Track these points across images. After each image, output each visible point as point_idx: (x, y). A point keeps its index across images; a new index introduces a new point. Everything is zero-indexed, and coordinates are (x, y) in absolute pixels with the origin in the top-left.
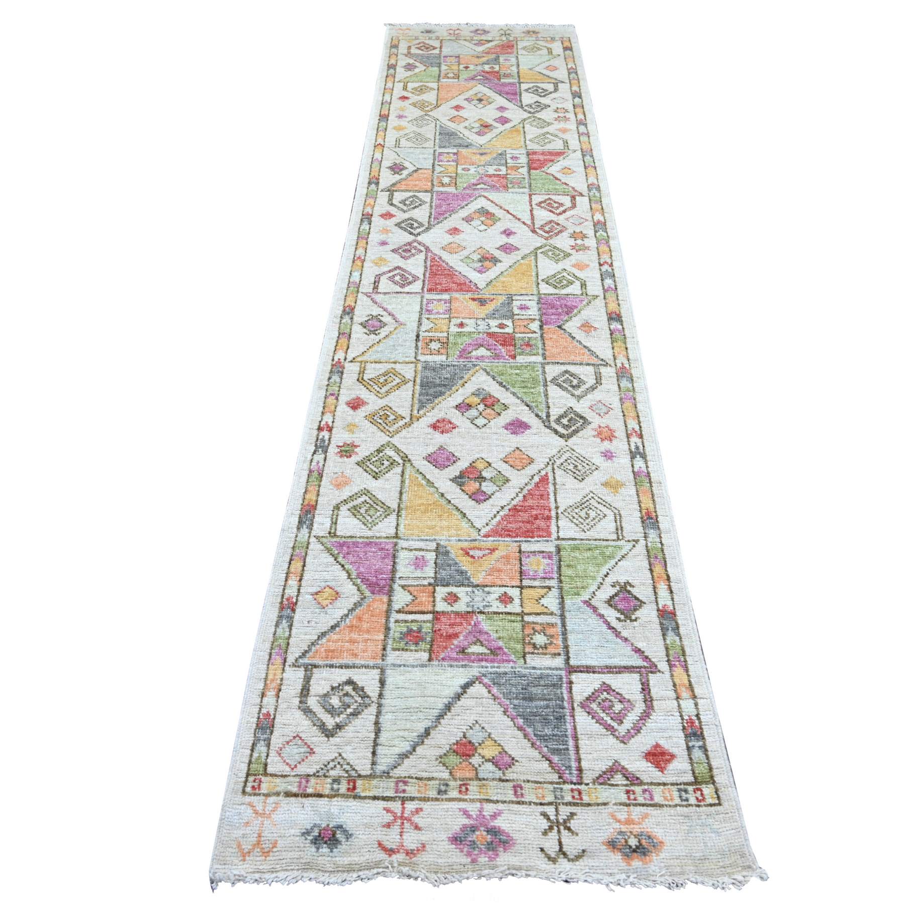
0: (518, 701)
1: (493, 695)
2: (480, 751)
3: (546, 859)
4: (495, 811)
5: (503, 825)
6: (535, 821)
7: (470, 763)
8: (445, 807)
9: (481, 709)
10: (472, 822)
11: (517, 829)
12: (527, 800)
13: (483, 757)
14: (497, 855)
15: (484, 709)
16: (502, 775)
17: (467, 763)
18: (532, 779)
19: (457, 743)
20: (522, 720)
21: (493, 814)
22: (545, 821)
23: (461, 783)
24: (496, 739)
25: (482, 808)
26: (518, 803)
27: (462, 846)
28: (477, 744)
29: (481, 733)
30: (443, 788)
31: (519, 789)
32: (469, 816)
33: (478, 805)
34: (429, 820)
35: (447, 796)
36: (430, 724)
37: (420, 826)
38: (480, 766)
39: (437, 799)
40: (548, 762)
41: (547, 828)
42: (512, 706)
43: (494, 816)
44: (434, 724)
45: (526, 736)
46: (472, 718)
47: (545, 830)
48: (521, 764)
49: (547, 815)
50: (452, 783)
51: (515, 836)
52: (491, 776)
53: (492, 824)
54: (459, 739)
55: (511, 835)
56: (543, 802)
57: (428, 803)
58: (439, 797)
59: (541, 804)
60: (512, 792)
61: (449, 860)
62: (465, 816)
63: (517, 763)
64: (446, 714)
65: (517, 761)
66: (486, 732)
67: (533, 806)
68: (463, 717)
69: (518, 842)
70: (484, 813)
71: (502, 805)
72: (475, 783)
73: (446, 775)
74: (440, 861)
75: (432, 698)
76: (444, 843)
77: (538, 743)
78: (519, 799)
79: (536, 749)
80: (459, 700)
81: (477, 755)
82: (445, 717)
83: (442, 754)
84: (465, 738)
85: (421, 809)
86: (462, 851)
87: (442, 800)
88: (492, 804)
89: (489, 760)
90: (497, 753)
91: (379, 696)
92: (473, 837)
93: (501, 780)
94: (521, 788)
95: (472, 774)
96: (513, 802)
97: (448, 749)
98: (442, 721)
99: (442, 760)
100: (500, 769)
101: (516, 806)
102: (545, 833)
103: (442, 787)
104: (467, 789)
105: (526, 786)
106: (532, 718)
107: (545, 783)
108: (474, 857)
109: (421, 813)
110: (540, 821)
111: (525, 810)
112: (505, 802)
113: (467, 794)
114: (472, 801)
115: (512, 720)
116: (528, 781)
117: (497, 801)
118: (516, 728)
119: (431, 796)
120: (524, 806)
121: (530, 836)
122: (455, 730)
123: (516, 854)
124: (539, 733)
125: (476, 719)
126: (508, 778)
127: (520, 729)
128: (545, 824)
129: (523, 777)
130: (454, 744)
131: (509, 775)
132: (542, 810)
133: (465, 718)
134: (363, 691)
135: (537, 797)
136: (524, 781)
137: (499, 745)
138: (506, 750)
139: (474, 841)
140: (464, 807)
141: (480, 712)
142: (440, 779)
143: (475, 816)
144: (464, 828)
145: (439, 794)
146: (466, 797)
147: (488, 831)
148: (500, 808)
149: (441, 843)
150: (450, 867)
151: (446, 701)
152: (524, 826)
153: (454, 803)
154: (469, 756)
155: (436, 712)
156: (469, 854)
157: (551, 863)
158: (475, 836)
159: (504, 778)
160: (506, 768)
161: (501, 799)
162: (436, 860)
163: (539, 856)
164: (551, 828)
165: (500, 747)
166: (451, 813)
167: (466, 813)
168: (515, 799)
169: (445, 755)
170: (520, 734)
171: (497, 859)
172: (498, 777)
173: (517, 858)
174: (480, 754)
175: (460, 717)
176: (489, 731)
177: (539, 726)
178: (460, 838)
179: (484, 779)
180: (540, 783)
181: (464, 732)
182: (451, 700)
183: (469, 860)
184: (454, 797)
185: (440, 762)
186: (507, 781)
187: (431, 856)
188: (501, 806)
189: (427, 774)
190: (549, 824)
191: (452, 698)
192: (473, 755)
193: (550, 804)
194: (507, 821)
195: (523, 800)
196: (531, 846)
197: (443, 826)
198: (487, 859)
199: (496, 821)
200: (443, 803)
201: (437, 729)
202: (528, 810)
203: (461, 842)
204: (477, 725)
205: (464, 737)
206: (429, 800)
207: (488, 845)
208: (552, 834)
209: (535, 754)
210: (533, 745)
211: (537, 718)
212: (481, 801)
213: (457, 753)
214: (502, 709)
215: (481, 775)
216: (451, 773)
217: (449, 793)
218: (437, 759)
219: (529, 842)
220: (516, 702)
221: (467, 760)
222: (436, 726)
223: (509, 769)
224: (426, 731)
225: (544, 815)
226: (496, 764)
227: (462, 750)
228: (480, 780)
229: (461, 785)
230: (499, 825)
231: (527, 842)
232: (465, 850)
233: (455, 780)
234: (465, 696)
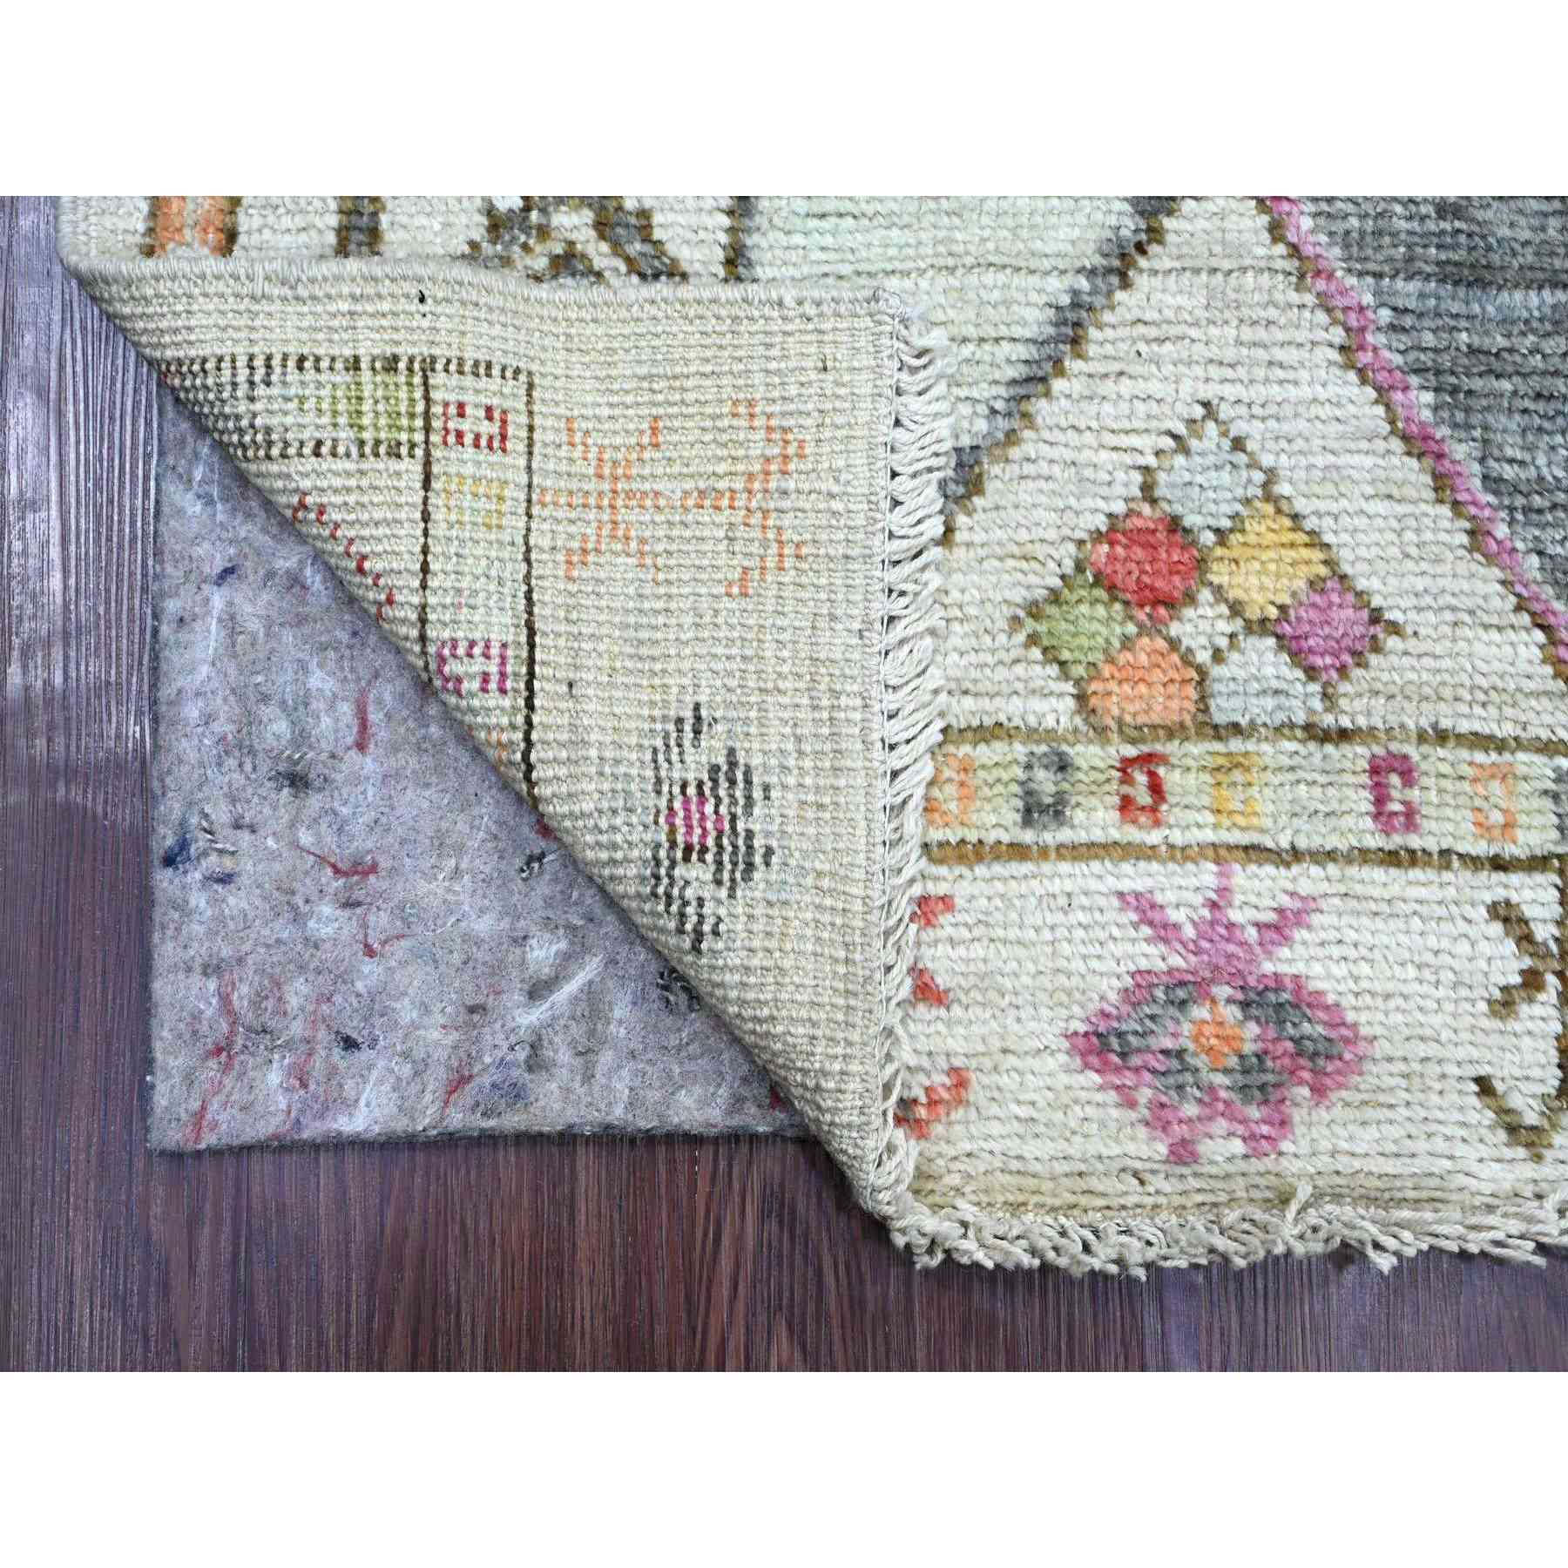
0: (1414, 286)
1: (1295, 251)
2: (1219, 574)
3: (1502, 1135)
4: (1286, 901)
5: (1317, 969)
6: (1463, 948)
7: (1174, 644)
8: (1056, 886)
9: (1231, 332)
10: (1176, 961)
11: (1377, 986)
12: (1432, 845)
13: (1236, 609)
14: (1284, 1123)
15: (1247, 334)
16: (1317, 704)
17: (1161, 644)
18: (1464, 726)
19: (1114, 531)
20: (1428, 397)
21: (1271, 917)
22: (1510, 946)
23: (1131, 751)
24: (1300, 505)
25: (1223, 891)
26: (1391, 858)
27: (1129, 1079)
28: (1208, 538)
29: (1225, 477)
30: (1046, 782)
31: (1395, 779)
32: (1165, 932)
33: (1207, 874)
34: (978, 951)
35: (1065, 835)
36: (982, 425)
37: (942, 981)
38: (1218, 656)
39: (1018, 851)
40: (1540, 636)
41: (1516, 979)
42: (1385, 315)
43: (1279, 928)
44: (1002, 424)
45: (1443, 484)
46: (1186, 388)
47: (1505, 989)
48: (1411, 644)
49: (1524, 921)
50: (1091, 756)
51: (1367, 1020)
52: (1262, 709)
53: (1268, 967)
54: (1119, 507)
55: (1350, 1017)
56: (1510, 850)
57: (980, 870)
58: (1028, 837)
59: (1499, 864)
60: (1363, 801)
61: (1076, 1147)
62: (1146, 931)
63: (1392, 642)
64: (1059, 370)
65: (1395, 629)
66: (1253, 465)
67: (1460, 877)
68: (1141, 387)
69: (1382, 1048)
70: (1235, 916)
71: (1315, 870)
72: (1196, 749)
73: (1057, 711)
74: (1031, 1149)
75: (990, 277)
76: (1051, 1063)
77: (1501, 531)
78: (1397, 840)
79: (1490, 559)
80: (1126, 284)
81: (1205, 595)
82: (1058, 385)
83: (1041, 593)
84: (1153, 502)
85: (946, 902)
86: (1132, 1104)
87: (1044, 852)
88: (1269, 869)
89: (1261, 627)
90: (1301, 584)
91: (729, 263)
92: (1181, 1032)
93: (1315, 733)
94: (1408, 775)
95: (1177, 705)
96: (1364, 856)
97: (1069, 567)
98: (1040, 407)
99: (1042, 628)
100: (1311, 673)
101: (1378, 874)
102: (1504, 1004)
103: (1040, 774)
104: (1156, 788)
105: (1433, 761)
106: (1477, 384)
107: (1519, 744)
108: (1179, 1130)
109: (945, 919)
110: (1485, 948)
111: (1422, 892)
112: (1331, 855)
113: (1157, 823)
114: (1181, 854)
115: (1383, 395)
116: (1442, 737)
117: (1296, 854)
118: (1396, 445)
119: (991, 837)
120: (1416, 874)
121: (1436, 1020)
122: (1104, 455)
123: (1369, 1113)
124: (1509, 472)
125: (1207, 392)
126: (1346, 722)
127: (1418, 444)
128: (1508, 965)
129: (1416, 717)
130: (1098, 536)
131: (1354, 710)
132: (1500, 894)
133: (1155, 388)
134: (647, 239)
135: (1483, 827)
136: (1422, 737)
137: (1315, 540)
138: (1346, 568)
139: (1180, 1054)
140: (1140, 885)
141: (1230, 354)
142: (1032, 734)
143: (1189, 932)
144: (1141, 988)
145: (1027, 822)
146: (1155, 837)
147: (1245, 1005)
148: (1305, 888)
149: (1035, 1063)
150: (1081, 1184)
151: (1058, 288)
152: (1411, 972)
153: (1096, 866)
154: (1170, 604)
155: (1009, 359)
156: (1159, 1118)
157: (1521, 1152)
158: (1187, 1028)
159: (1328, 720)
160: (1342, 670)
161: (1316, 842)
162: (1014, 1146)
163: (1473, 1117)
164: (1532, 981)
165: (1317, 555)
166: (1082, 917)
167: (1146, 910)
168: (1374, 841)
169: (1055, 597)
170: (1413, 474)
171: (1286, 1146)
172: (1300, 718)
173: (1372, 1132)
174: (1218, 590)
175: (1126, 388)
176: (1267, 460)
177: (1508, 431)
178: (1120, 1035)
179: (1235, 728)
180: (1500, 745)
181: (1146, 470)
182: (1083, 284)
183: (1162, 1149)
184: (1098, 836)
185: (1033, 639)
186: (1344, 735)
187: (995, 1128)
188: (1309, 879)
189: (968, 702)
190: (1527, 962)
191: (1092, 273)
192: (1190, 599)
193: (1537, 863)
194: (1336, 951)
195: (1415, 842)
196: (1433, 1069)
197: (1045, 981)
198: (1238, 1146)
199: (1285, 952)
200: (1046, 868)
201: (1015, 453)
202: (1434, 893)
203: (1123, 1055)
204: (1211, 428)
205: (1147, 489)
206: (980, 858)
207: (1246, 1072)
208: (1537, 1010)
209: (1485, 584)
210: (1477, 535)
211: (1506, 385)
212: (1219, 853)
213: (1111, 588)
214: (1338, 335)
215: (1224, 709)
216: (1081, 698)
217: (1079, 816)
218: (1016, 621)
219: (1431, 1050)
220: (1407, 290)
221: (1153, 628)
222: (1011, 438)
223: (1357, 673)
224: (960, 465)
225: (1506, 920)
226: (1292, 647)
227: (1131, 566)
228: (1216, 732)
229: (1126, 765)
230: (1299, 968)
231: (1423, 1050)
232: (1145, 1095)
233: (1101, 732)
234: (1160, 257)
